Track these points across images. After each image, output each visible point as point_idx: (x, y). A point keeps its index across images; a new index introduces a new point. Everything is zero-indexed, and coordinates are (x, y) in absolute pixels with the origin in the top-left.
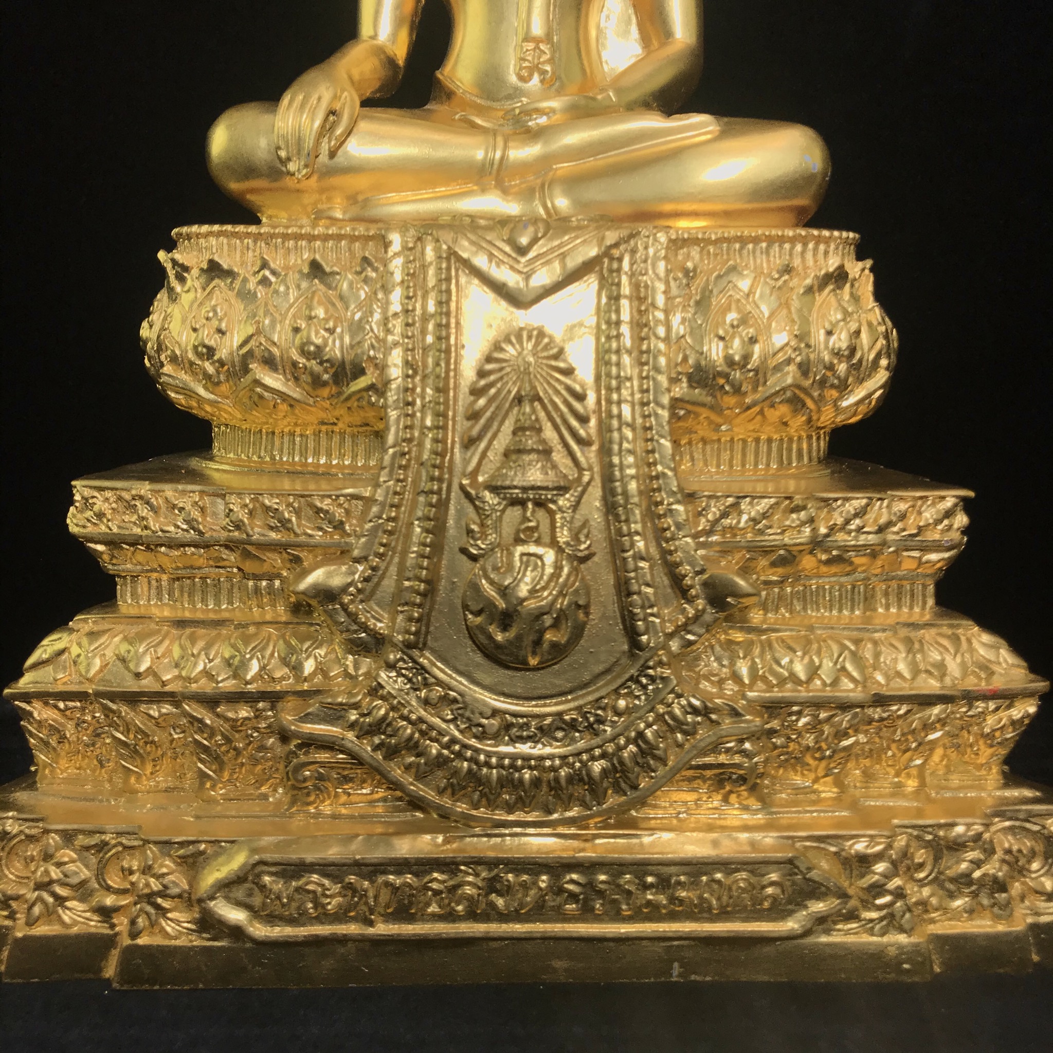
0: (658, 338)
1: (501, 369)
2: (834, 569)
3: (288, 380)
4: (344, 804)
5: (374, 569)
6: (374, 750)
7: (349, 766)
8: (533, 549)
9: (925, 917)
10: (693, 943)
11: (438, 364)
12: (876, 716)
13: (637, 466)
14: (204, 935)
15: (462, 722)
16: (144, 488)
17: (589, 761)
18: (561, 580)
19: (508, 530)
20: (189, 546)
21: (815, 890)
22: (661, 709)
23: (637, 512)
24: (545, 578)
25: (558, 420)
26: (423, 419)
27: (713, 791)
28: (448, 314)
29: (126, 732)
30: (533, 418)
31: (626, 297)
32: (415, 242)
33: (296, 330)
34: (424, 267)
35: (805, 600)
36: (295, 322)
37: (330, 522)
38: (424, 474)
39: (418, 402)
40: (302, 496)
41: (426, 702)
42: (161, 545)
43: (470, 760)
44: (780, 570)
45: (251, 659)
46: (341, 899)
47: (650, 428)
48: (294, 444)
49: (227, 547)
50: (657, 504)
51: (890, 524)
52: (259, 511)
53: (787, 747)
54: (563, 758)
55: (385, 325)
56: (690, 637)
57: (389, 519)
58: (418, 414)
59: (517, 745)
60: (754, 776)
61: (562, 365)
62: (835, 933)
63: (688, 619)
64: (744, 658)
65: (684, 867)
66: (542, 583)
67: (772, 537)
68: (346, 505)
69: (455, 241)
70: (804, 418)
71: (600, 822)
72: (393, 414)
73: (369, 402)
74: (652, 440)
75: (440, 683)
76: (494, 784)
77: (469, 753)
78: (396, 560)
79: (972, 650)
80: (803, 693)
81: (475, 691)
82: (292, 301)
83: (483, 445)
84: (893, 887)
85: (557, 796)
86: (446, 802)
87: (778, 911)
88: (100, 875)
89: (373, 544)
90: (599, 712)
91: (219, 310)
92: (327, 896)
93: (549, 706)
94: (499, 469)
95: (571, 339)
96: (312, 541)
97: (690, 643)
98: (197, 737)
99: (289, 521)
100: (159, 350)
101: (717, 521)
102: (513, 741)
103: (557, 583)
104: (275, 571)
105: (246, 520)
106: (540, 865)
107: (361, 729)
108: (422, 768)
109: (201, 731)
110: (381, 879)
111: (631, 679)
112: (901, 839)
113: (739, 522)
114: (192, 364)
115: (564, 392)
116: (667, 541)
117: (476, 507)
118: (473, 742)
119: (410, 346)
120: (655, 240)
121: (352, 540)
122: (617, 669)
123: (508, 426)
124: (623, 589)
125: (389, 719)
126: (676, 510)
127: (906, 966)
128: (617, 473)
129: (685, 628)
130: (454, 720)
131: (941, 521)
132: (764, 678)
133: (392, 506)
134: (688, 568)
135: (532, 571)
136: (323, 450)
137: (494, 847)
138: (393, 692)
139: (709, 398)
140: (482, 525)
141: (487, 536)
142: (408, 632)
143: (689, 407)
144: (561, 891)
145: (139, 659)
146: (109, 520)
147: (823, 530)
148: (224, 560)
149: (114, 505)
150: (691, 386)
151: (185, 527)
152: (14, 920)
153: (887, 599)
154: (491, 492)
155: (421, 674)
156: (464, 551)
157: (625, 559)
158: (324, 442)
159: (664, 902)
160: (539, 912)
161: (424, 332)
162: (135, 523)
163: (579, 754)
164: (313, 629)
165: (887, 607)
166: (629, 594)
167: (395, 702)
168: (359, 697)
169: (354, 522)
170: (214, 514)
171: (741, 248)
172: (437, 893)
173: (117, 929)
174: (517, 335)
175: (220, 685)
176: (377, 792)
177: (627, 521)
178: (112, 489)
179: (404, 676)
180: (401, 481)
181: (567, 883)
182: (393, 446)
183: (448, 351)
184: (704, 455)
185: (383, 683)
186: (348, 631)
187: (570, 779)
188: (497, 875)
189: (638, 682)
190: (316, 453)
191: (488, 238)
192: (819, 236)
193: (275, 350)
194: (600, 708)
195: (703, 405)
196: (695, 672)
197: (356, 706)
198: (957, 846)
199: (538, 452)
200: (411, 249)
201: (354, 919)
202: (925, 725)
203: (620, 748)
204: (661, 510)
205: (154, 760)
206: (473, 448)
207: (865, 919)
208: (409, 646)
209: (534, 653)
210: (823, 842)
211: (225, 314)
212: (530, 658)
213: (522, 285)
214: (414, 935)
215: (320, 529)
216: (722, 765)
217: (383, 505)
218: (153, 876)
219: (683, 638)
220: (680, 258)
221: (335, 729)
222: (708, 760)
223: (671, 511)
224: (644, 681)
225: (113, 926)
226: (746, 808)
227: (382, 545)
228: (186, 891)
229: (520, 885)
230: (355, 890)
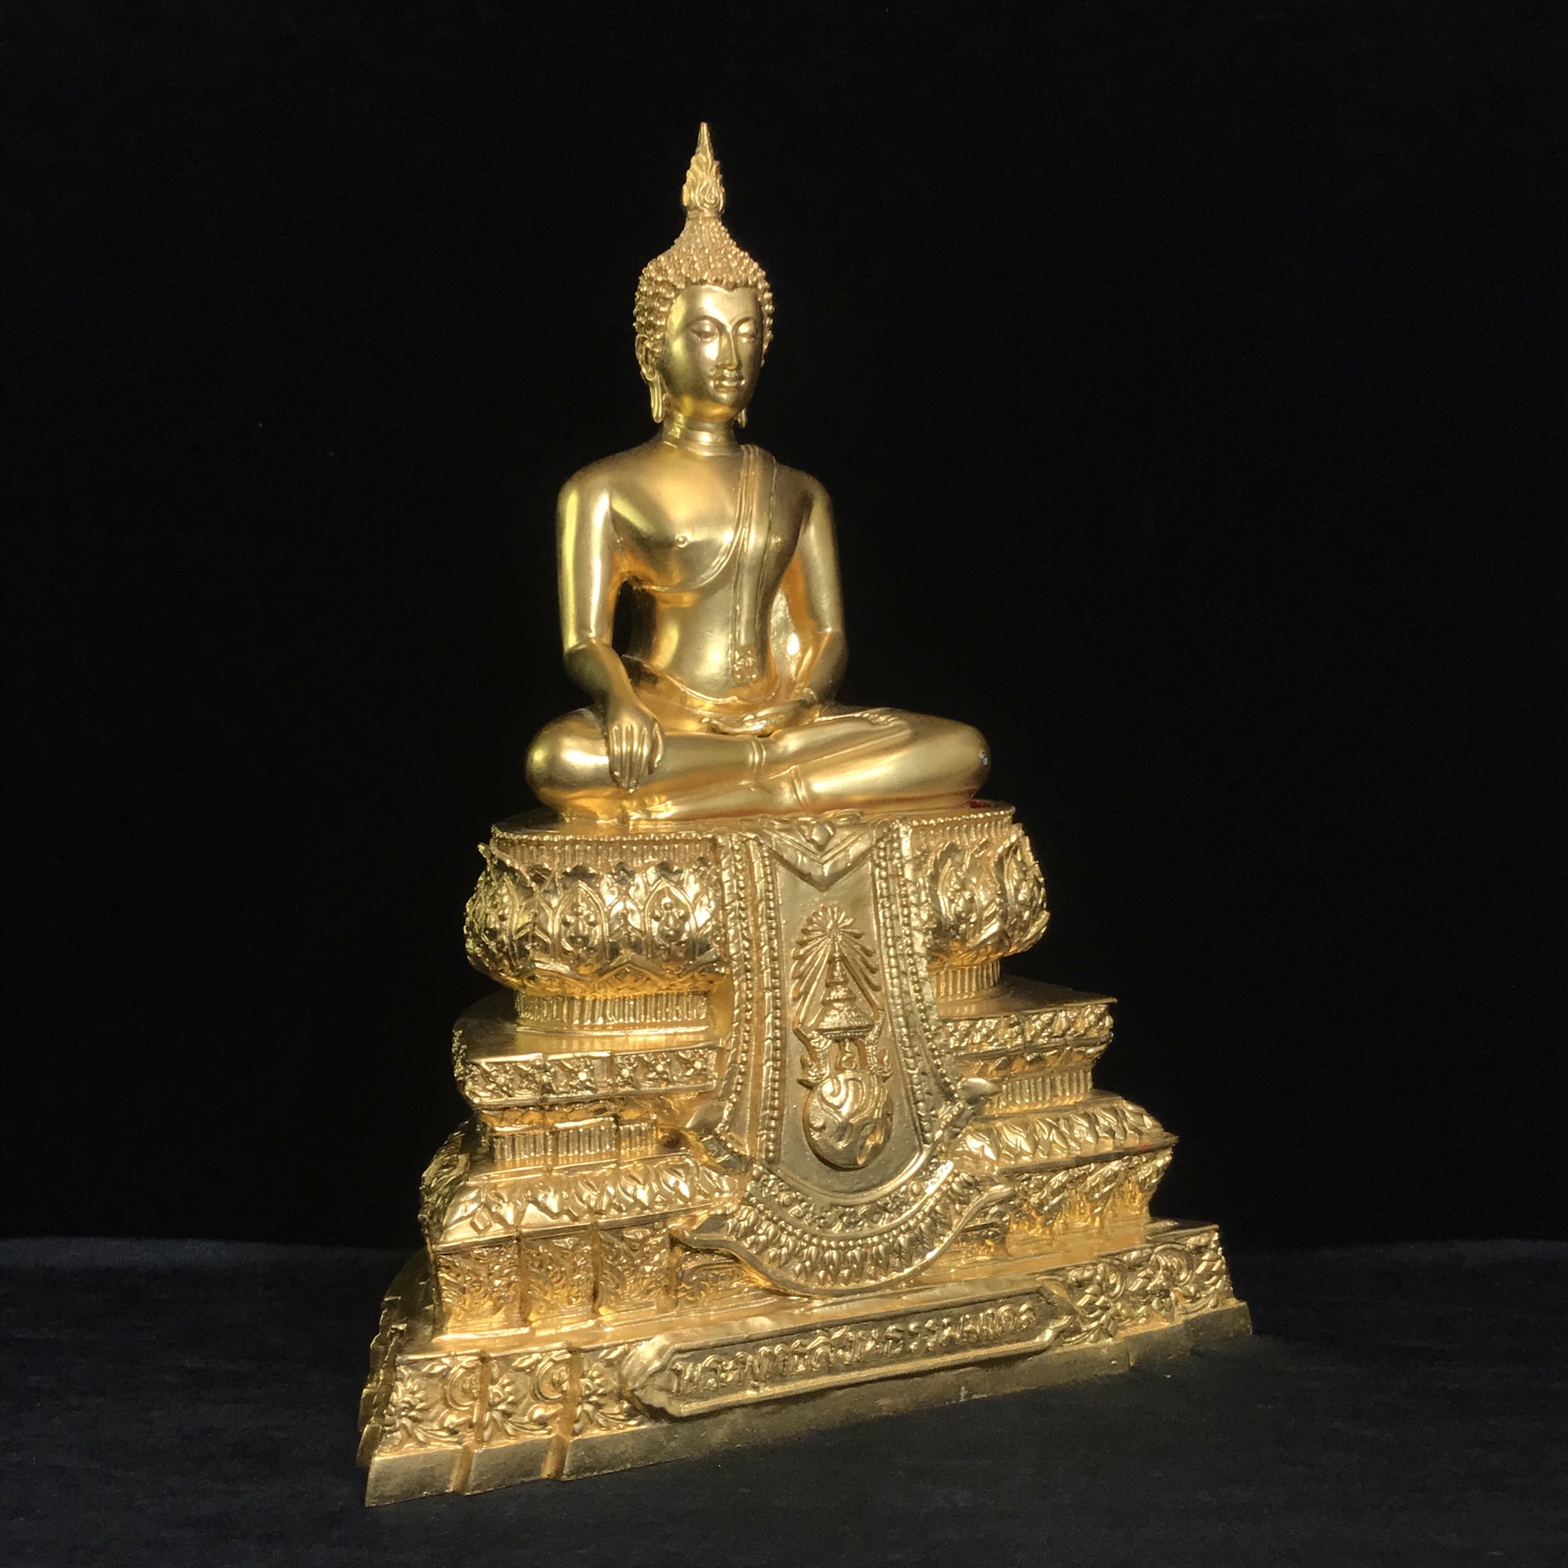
1: (817, 938)
2: (1034, 1067)
3: (648, 959)
5: (735, 1104)
7: (725, 1266)
8: (852, 1074)
9: (1120, 1325)
10: (973, 1368)
14: (632, 1422)
16: (539, 1059)
17: (898, 1235)
18: (876, 1096)
19: (833, 1062)
21: (1054, 1311)
22: (945, 1187)
24: (864, 1096)
25: (858, 973)
28: (774, 900)
30: (843, 974)
33: (656, 919)
36: (654, 913)
37: (695, 1071)
38: (770, 1025)
39: (756, 968)
42: (558, 1105)
43: (818, 1246)
44: (1002, 1072)
45: (643, 1189)
46: (735, 1372)
47: (916, 973)
49: (609, 1100)
50: (926, 1031)
51: (1067, 1028)
52: (642, 1067)
54: (881, 1235)
56: (955, 1130)
57: (742, 1063)
58: (758, 978)
59: (847, 1230)
60: (1004, 1231)
61: (855, 932)
63: (954, 1116)
65: (968, 1306)
66: (863, 1101)
67: (998, 1047)
68: (704, 1056)
71: (905, 1282)
73: (713, 971)
75: (790, 1188)
77: (815, 1241)
78: (751, 1095)
79: (1126, 1117)
80: (1030, 1163)
82: (645, 896)
83: (808, 998)
84: (1100, 1303)
85: (878, 1265)
87: (1031, 1331)
88: (536, 1392)
92: (723, 1371)
94: (820, 1015)
95: (857, 910)
96: (681, 1087)
97: (957, 1135)
102: (845, 1226)
103: (872, 1099)
104: (647, 1115)
105: (632, 1076)
106: (869, 1321)
107: (738, 1233)
108: (784, 1257)
110: (763, 1350)
111: (922, 1167)
112: (1101, 1266)
114: (563, 950)
115: (860, 953)
117: (808, 1047)
118: (818, 1231)
121: (713, 1083)
122: (912, 1161)
123: (823, 981)
124: (913, 1099)
125: (758, 1222)
126: (939, 1034)
127: (1113, 1362)
128: (900, 1010)
130: (805, 1216)
131: (1097, 1023)
133: (741, 1052)
135: (854, 1092)
140: (816, 1060)
141: (820, 1068)
142: (768, 1151)
143: (936, 953)
144: (887, 1339)
145: (549, 1203)
146: (510, 1089)
147: (1029, 1038)
148: (605, 1111)
149: (514, 1076)
150: (935, 938)
151: (580, 1086)
156: (802, 1082)
157: (911, 1075)
159: (957, 1337)
160: (872, 1358)
165: (1064, 1093)
166: (916, 1102)
167: (762, 1207)
168: (734, 1208)
169: (713, 1068)
170: (601, 1074)
172: (802, 1356)
174: (822, 911)
179: (766, 1185)
182: (739, 1006)
183: (777, 928)
185: (752, 1193)
186: (718, 1156)
187: (887, 1251)
189: (926, 1169)
191: (792, 839)
193: (638, 936)
194: (901, 1193)
195: (942, 951)
197: (732, 1215)
198: (1134, 1267)
199: (846, 1000)
200: (737, 850)
201: (745, 1388)
203: (919, 1222)
204: (930, 1035)
205: (557, 1288)
206: (801, 1001)
207: (1085, 1331)
208: (768, 1161)
209: (861, 1155)
210: (1053, 1275)
212: (858, 1159)
214: (787, 1393)
220: (916, 841)
221: (721, 1235)
223: (936, 1034)
224: (932, 1167)
226: (996, 1259)
227: (738, 1083)
228: (615, 1387)
229: (859, 1339)
230: (744, 1363)
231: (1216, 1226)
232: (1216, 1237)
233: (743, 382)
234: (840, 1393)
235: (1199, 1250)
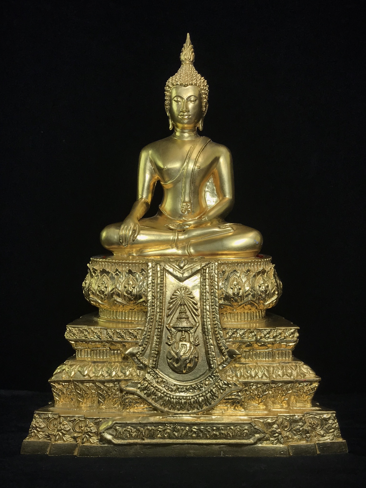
0: (216, 289)
1: (176, 297)
2: (263, 348)
3: (123, 300)
4: (136, 409)
5: (144, 348)
6: (144, 394)
7: (138, 399)
8: (184, 343)
9: (288, 440)
10: (226, 446)
11: (160, 296)
12: (273, 386)
13: (211, 322)
14: (101, 443)
15: (166, 387)
16: (86, 327)
17: (198, 397)
18: (191, 351)
19: (178, 338)
20: (97, 342)
21: (257, 431)
22: (217, 384)
23: (211, 333)
24: (187, 350)
25: (191, 310)
26: (157, 310)
27: (231, 406)
28: (163, 284)
29: (80, 391)
30: (184, 309)
31: (207, 279)
32: (155, 266)
33: (125, 287)
34: (157, 272)
35: (256, 356)
36: (125, 285)
37: (133, 336)
38: (157, 324)
39: (156, 305)
40: (126, 329)
41: (157, 382)
42: (90, 342)
43: (169, 397)
44: (248, 348)
45: (113, 371)
46: (136, 433)
47: (214, 312)
48: (122, 314)
49: (106, 342)
50: (216, 331)
51: (277, 336)
52: (115, 333)
53: (250, 394)
54: (192, 396)
55: (148, 286)
56: (224, 365)
57: (148, 335)
58: (156, 308)
59: (181, 393)
60: (241, 402)
61: (191, 296)
62: (263, 444)
63: (224, 361)
64: (238, 371)
65: (223, 425)
66: (187, 352)
67: (246, 339)
68: (137, 332)
69: (165, 265)
70: (255, 308)
71: (202, 413)
72: (149, 309)
73: (143, 305)
74: (214, 315)
75: (161, 377)
76: (175, 403)
77: (168, 395)
78: (150, 346)
79: (300, 369)
80: (253, 380)
81: (170, 379)
82: (124, 280)
83: (172, 317)
84: (278, 431)
85: (191, 407)
86: (162, 408)
87: (248, 436)
88: (74, 428)
89: (144, 341)
90: (201, 385)
91: (105, 282)
92: (132, 432)
93: (189, 383)
94: (176, 322)
95: (194, 289)
96: (129, 341)
97: (224, 367)
98: (99, 391)
99: (123, 336)
100: (89, 290)
101: (231, 335)
102: (179, 392)
103: (190, 351)
104: (119, 348)
105: (112, 336)
106: (186, 424)
107: (141, 389)
108: (157, 399)
109: (100, 390)
110: (146, 428)
111: (209, 376)
112: (281, 419)
113: (237, 336)
114: (98, 295)
115: (192, 303)
116: (218, 341)
117: (170, 332)
118: (169, 392)
119: (154, 291)
120: (215, 264)
121: (139, 340)
122: (206, 374)
123: (178, 311)
124: (207, 353)
125: (148, 386)
126: (221, 333)
127: (282, 453)
128: (205, 323)
129: (223, 363)
130: (165, 387)
131: (291, 335)
132: (243, 376)
133: (149, 332)
134: (224, 347)
135: (184, 348)
136: (130, 316)
137: (175, 419)
138: (149, 379)
139: (229, 304)
140: (171, 337)
141: (173, 339)
142: (153, 364)
143: (224, 306)
144: (192, 431)
145: (84, 372)
146: (76, 336)
147: (259, 338)
148: (106, 346)
149: (78, 332)
150: (224, 301)
151: (96, 337)
152: (51, 440)
153: (279, 355)
154: (173, 328)
155: (156, 375)
156: (167, 343)
157: (207, 345)
158: (130, 314)
159: (218, 434)
160: (186, 436)
161: (157, 288)
162: (83, 336)
163: (196, 395)
164: (128, 363)
165: (279, 358)
166: (209, 354)
167: (150, 382)
168: (141, 381)
169: (139, 336)
170: (104, 334)
171: (237, 265)
172: (160, 431)
173: (78, 442)
174: (180, 289)
175: (105, 378)
176: (145, 406)
177: (208, 336)
178: (77, 327)
179: (152, 375)
180: (151, 325)
181: (193, 429)
182: (149, 317)
183: (163, 293)
184: (230, 317)
185: (147, 377)
186: (138, 364)
187: (194, 402)
188: (176, 427)
189: (211, 377)
190: (128, 317)
191: (173, 265)
192: (258, 261)
193: (119, 292)
194: (201, 384)
195: (228, 305)
196: (226, 375)
197: (140, 383)
198: (296, 421)
199: (185, 318)
200: (154, 267)
201: (139, 438)
202: (287, 389)
203: (206, 394)
204: (217, 332)
205: (87, 398)
206: (169, 317)
207: (271, 440)
208: (153, 368)
209: (184, 370)
210: (260, 419)
211: (107, 283)
212: (183, 371)
213: (181, 276)
214: (155, 442)
215: (131, 338)
216: (233, 399)
217: (146, 331)
218: (88, 427)
219: (223, 366)
220: (222, 268)
221: (135, 389)
222: (230, 397)
223: (219, 333)
224: (212, 376)
225: (77, 442)
226: (240, 411)
227: (146, 342)
228: (96, 431)
229: (181, 429)
230: (139, 431)
231: (334, 412)
232: (334, 415)
233: (190, 117)
234: (175, 446)
235: (326, 420)
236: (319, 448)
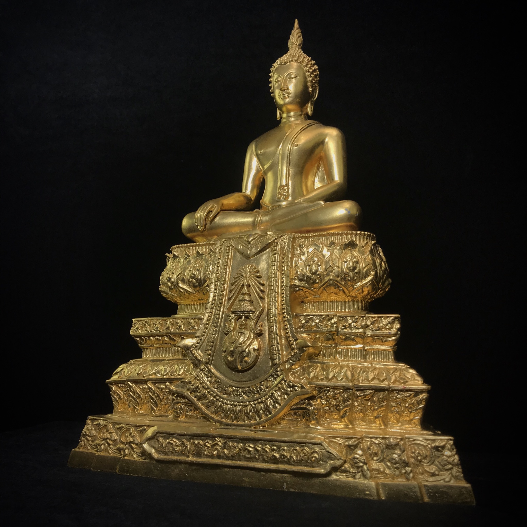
1: (239, 277)
2: (349, 342)
3: (188, 286)
5: (201, 340)
6: (194, 398)
9: (378, 475)
10: (290, 475)
13: (279, 306)
14: (142, 458)
15: (220, 389)
16: (148, 319)
20: (157, 336)
21: (330, 456)
22: (280, 386)
23: (277, 319)
25: (255, 291)
26: (218, 293)
27: (301, 420)
28: (227, 262)
29: (134, 394)
30: (247, 291)
33: (190, 271)
36: (190, 269)
37: (191, 326)
39: (218, 288)
41: (210, 382)
42: (151, 336)
43: (221, 402)
44: (329, 342)
46: (180, 447)
49: (166, 336)
51: (367, 326)
52: (175, 324)
53: (326, 404)
54: (249, 402)
55: (213, 267)
56: (292, 362)
57: (206, 324)
59: (236, 398)
61: (258, 275)
63: (291, 356)
64: (311, 371)
65: (286, 443)
67: (323, 329)
68: (197, 321)
71: (261, 426)
72: (211, 293)
75: (215, 376)
76: (228, 411)
77: (221, 399)
79: (401, 374)
80: (330, 383)
81: (225, 379)
83: (233, 299)
84: (362, 459)
86: (214, 416)
87: (317, 463)
88: (120, 438)
89: (201, 332)
90: (261, 387)
92: (176, 446)
93: (247, 384)
94: (237, 306)
96: (186, 332)
97: (292, 364)
98: (151, 394)
99: (181, 326)
101: (305, 324)
106: (241, 439)
107: (191, 390)
108: (208, 404)
109: (152, 392)
110: (192, 441)
111: (271, 375)
113: (312, 324)
114: (166, 283)
115: (257, 283)
117: (228, 318)
118: (223, 396)
121: (196, 331)
122: (268, 372)
125: (199, 387)
127: (367, 492)
129: (290, 359)
130: (217, 388)
131: (387, 325)
132: (316, 377)
134: (292, 338)
138: (201, 379)
139: (307, 285)
141: (230, 327)
142: (206, 359)
143: (299, 288)
144: (246, 449)
145: (139, 370)
146: (139, 330)
147: (341, 327)
149: (141, 325)
150: (300, 281)
151: (156, 330)
156: (224, 333)
159: (278, 456)
160: (238, 456)
162: (145, 330)
167: (201, 382)
168: (192, 380)
172: (208, 447)
178: (141, 320)
179: (204, 373)
181: (247, 446)
182: (210, 302)
186: (193, 360)
188: (226, 442)
189: (273, 377)
193: (185, 277)
194: (261, 385)
195: (305, 287)
196: (295, 375)
197: (190, 383)
198: (391, 447)
201: (184, 455)
202: (379, 399)
203: (266, 399)
204: (285, 319)
205: (141, 404)
206: (230, 301)
207: (352, 472)
208: (207, 363)
211: (175, 269)
213: (249, 252)
216: (301, 409)
218: (131, 437)
219: (290, 362)
220: (300, 242)
221: (183, 390)
222: (298, 406)
223: (288, 319)
224: (275, 376)
228: (139, 442)
229: (233, 446)
230: (184, 444)
231: (451, 438)
232: (451, 442)
233: (290, 95)
234: (226, 469)
235: (439, 449)
236: (429, 493)
